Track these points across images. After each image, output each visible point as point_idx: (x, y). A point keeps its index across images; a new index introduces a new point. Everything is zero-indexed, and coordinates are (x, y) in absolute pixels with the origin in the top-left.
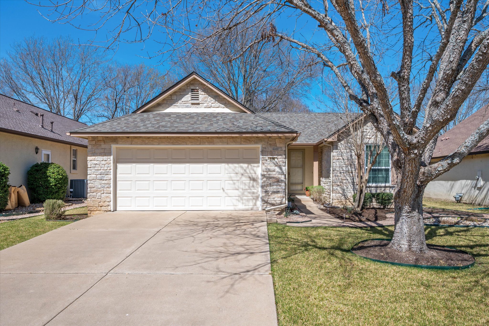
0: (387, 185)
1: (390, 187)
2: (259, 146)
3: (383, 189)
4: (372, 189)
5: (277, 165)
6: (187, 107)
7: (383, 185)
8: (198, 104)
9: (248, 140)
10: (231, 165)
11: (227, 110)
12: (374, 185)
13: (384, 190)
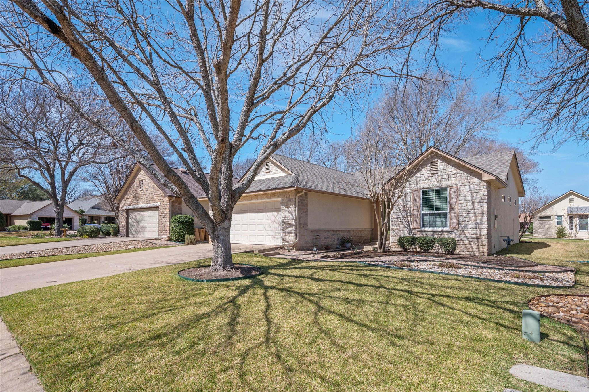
0: (445, 229)
1: (448, 232)
2: (280, 199)
3: (440, 233)
4: (429, 233)
5: (290, 212)
6: (264, 175)
7: (440, 229)
8: (269, 172)
9: (274, 195)
10: (268, 213)
11: (284, 174)
12: (431, 229)
13: (442, 235)
